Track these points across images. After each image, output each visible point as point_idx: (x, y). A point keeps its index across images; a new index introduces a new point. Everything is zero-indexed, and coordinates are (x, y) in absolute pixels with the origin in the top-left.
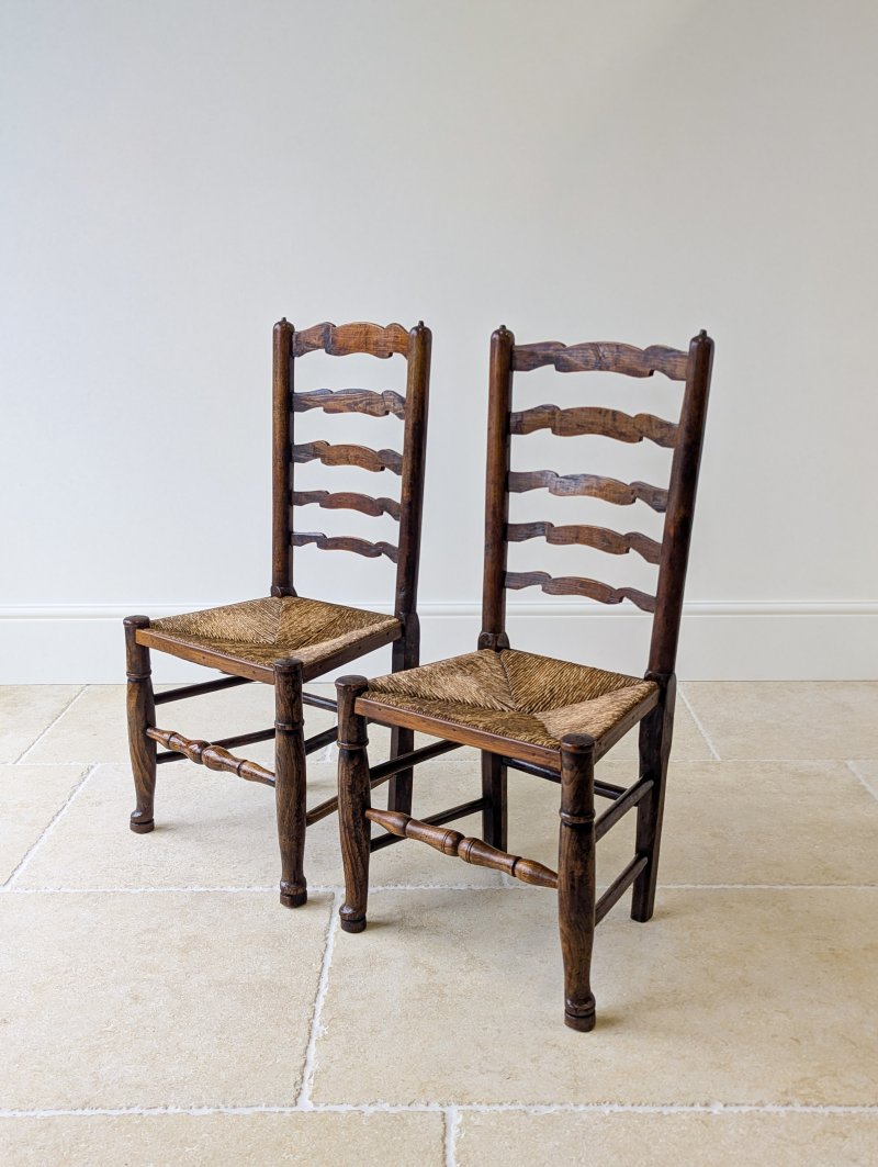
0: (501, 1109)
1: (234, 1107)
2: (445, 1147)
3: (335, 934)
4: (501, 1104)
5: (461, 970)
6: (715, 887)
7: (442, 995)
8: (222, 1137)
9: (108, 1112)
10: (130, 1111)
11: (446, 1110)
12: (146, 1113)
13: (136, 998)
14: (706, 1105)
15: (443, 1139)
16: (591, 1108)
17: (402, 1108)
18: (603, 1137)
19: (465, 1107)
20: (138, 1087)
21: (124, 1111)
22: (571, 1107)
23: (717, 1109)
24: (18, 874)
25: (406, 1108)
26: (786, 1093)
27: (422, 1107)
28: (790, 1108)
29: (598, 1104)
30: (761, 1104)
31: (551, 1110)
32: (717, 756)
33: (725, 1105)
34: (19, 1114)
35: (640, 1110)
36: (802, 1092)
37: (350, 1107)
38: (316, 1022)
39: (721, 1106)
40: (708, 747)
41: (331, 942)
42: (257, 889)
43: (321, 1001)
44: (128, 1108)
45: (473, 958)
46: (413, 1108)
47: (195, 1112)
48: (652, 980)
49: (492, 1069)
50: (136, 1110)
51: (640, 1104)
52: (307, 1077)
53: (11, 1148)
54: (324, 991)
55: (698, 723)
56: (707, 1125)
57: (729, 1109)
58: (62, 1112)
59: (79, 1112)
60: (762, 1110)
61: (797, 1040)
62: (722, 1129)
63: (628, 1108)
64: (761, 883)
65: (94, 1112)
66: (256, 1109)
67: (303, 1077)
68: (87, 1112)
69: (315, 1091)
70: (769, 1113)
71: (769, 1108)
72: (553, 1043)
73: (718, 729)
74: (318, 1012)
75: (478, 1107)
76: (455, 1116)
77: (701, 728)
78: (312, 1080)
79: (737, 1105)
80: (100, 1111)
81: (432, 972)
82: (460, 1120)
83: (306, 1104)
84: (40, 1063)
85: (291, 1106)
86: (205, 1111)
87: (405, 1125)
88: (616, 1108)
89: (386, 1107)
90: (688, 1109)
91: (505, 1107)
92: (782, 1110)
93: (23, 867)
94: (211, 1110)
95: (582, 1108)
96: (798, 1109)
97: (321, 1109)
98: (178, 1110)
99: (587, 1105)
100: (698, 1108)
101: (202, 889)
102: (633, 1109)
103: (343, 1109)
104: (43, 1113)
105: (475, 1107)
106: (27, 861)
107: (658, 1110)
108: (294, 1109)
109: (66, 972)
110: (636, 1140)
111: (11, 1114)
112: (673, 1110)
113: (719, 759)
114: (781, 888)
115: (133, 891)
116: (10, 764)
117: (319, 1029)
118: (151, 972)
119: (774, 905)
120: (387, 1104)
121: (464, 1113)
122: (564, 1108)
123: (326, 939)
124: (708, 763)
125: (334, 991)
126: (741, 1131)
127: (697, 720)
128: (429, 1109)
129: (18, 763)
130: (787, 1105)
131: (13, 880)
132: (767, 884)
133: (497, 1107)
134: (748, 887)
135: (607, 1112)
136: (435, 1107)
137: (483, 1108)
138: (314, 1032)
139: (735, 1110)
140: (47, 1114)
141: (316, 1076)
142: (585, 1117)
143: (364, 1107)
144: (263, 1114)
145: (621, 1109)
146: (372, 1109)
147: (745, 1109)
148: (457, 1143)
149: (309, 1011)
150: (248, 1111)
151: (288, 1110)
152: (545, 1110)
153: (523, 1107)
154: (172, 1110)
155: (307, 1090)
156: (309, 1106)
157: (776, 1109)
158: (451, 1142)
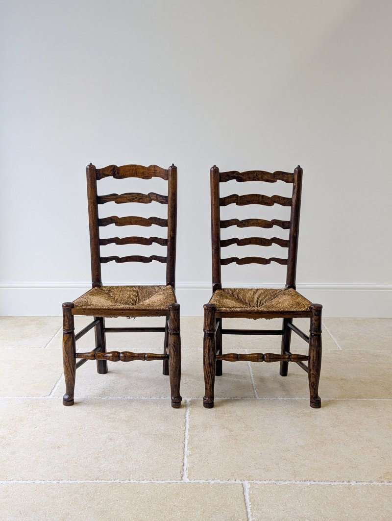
0: (265, 482)
1: (157, 480)
2: (244, 496)
3: (189, 416)
4: (265, 481)
5: (243, 430)
6: (344, 399)
7: (236, 439)
8: (154, 491)
9: (107, 482)
10: (115, 481)
11: (243, 482)
12: (122, 482)
13: (111, 439)
14: (349, 482)
15: (243, 493)
16: (302, 482)
17: (225, 482)
18: (308, 493)
19: (250, 482)
20: (117, 472)
21: (113, 481)
22: (293, 482)
23: (353, 483)
24: (54, 391)
25: (227, 482)
26: (381, 478)
27: (233, 481)
28: (383, 483)
29: (305, 481)
30: (371, 482)
31: (286, 483)
32: (340, 348)
33: (356, 482)
34: (71, 482)
35: (322, 483)
36: (387, 477)
37: (204, 481)
38: (186, 449)
39: (355, 482)
40: (336, 345)
41: (188, 418)
42: (154, 398)
43: (187, 442)
44: (114, 480)
45: (247, 426)
46: (229, 482)
47: (142, 482)
48: (322, 435)
49: (260, 467)
50: (118, 481)
51: (322, 481)
52: (185, 470)
53: (70, 494)
54: (187, 437)
55: (331, 335)
56: (350, 489)
57: (358, 483)
58: (87, 481)
59: (95, 481)
60: (371, 484)
61: (383, 458)
62: (356, 491)
63: (317, 483)
64: (363, 398)
65: (100, 481)
66: (166, 481)
67: (183, 470)
68: (98, 481)
69: (189, 475)
70: (374, 485)
71: (374, 483)
72: (284, 458)
73: (339, 337)
74: (186, 445)
75: (256, 482)
76: (247, 485)
77: (332, 336)
78: (187, 471)
79: (361, 482)
80: (103, 481)
81: (231, 431)
82: (249, 486)
83: (186, 479)
84: (76, 463)
85: (180, 480)
86: (145, 482)
87: (227, 488)
88: (312, 483)
89: (219, 481)
90: (341, 483)
91: (267, 482)
92: (380, 484)
93: (56, 388)
94: (148, 481)
95: (298, 482)
96: (386, 484)
97: (192, 481)
98: (135, 481)
99: (300, 481)
100: (345, 483)
101: (132, 398)
102: (319, 483)
103: (201, 482)
104: (80, 482)
105: (255, 481)
106: (57, 386)
107: (329, 483)
108: (182, 481)
109: (80, 429)
110: (321, 494)
111: (67, 482)
112: (336, 484)
113: (341, 349)
114: (371, 400)
115: (103, 398)
116: (42, 348)
117: (187, 452)
118: (115, 429)
119: (369, 406)
120: (219, 480)
121: (251, 484)
122: (291, 482)
123: (186, 418)
124: (336, 351)
125: (191, 437)
126: (364, 492)
127: (330, 333)
128: (236, 482)
129: (46, 348)
130: (382, 482)
131: (52, 394)
132: (366, 398)
133: (264, 482)
134: (358, 399)
135: (309, 484)
136: (238, 481)
137: (258, 482)
138: (186, 453)
139: (361, 484)
140: (82, 482)
141: (189, 469)
142: (300, 486)
143: (210, 481)
144: (170, 483)
145: (314, 483)
146: (213, 482)
147: (365, 484)
148: (249, 495)
149: (182, 445)
150: (163, 482)
151: (179, 482)
152: (283, 483)
153: (275, 482)
154: (132, 481)
155: (186, 474)
156: (187, 480)
157: (377, 484)
158: (247, 494)
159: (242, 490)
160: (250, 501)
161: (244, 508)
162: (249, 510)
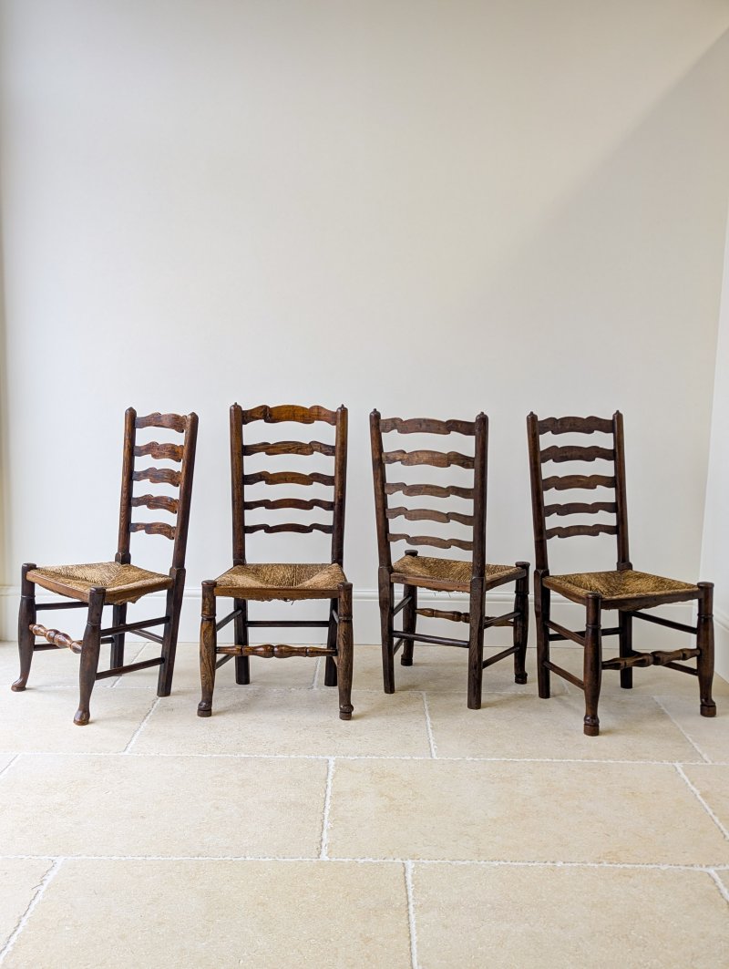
1: (284, 858)
2: (405, 877)
9: (213, 859)
10: (225, 858)
11: (405, 862)
12: (234, 860)
14: (554, 862)
15: (404, 873)
17: (378, 861)
19: (416, 861)
20: (227, 848)
21: (221, 858)
22: (476, 862)
23: (559, 864)
25: (382, 860)
26: (599, 858)
27: (391, 860)
28: (601, 864)
29: (492, 861)
31: (464, 863)
33: (564, 863)
34: (162, 859)
35: (516, 864)
36: (609, 858)
37: (350, 860)
38: (325, 822)
39: (562, 863)
46: (386, 861)
47: (263, 860)
50: (229, 858)
51: (516, 861)
52: (323, 846)
56: (552, 871)
57: (566, 864)
60: (585, 865)
62: (560, 872)
63: (509, 863)
66: (297, 859)
67: (321, 846)
68: (200, 858)
70: (588, 866)
71: (589, 864)
75: (423, 861)
76: (410, 864)
79: (571, 863)
82: (413, 866)
83: (324, 857)
86: (267, 859)
87: (382, 868)
88: (502, 863)
89: (371, 860)
90: (543, 864)
91: (439, 861)
92: (596, 866)
94: (271, 859)
95: (482, 862)
96: (606, 865)
97: (334, 860)
99: (486, 861)
100: (549, 864)
102: (511, 863)
103: (346, 860)
104: (175, 858)
105: (421, 861)
107: (526, 864)
108: (317, 860)
111: (158, 858)
112: (534, 864)
117: (328, 825)
121: (416, 863)
122: (472, 862)
126: (572, 874)
128: (395, 861)
130: (599, 863)
133: (434, 861)
135: (497, 864)
136: (398, 860)
137: (426, 862)
138: (325, 826)
139: (569, 865)
140: (178, 859)
141: (329, 845)
142: (483, 866)
143: (358, 860)
144: (301, 861)
145: (504, 863)
146: (363, 861)
147: (574, 865)
148: (412, 876)
150: (292, 860)
151: (314, 860)
152: (461, 863)
154: (248, 858)
155: (324, 852)
156: (327, 859)
157: (593, 865)
158: (409, 876)
159: (402, 870)
160: (413, 883)
161: (403, 891)
162: (410, 894)
